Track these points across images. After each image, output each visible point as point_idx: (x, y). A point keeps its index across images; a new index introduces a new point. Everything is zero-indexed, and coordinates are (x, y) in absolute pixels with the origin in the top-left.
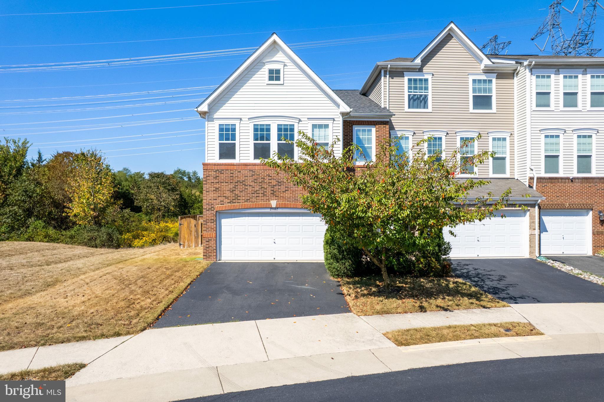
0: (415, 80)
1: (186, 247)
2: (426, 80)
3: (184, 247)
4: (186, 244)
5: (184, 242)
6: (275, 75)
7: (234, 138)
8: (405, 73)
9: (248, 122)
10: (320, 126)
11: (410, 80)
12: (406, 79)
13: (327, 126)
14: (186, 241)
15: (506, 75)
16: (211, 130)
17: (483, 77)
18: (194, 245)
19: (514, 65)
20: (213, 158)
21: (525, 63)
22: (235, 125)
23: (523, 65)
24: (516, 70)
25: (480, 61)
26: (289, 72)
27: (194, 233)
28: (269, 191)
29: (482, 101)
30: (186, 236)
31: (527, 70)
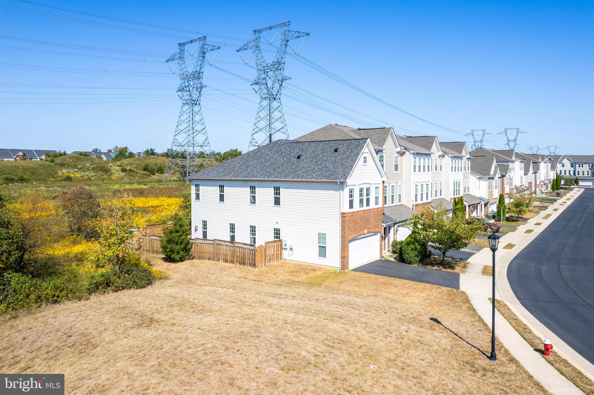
0: (381, 156)
2: (384, 156)
3: (258, 268)
4: (259, 265)
5: (258, 264)
6: (365, 160)
7: (353, 197)
8: (379, 152)
9: (357, 187)
10: (377, 188)
12: (379, 155)
13: (379, 187)
15: (402, 154)
16: (346, 192)
17: (396, 155)
18: (264, 265)
19: (405, 151)
20: (346, 209)
21: (412, 152)
22: (353, 189)
23: (409, 152)
24: (405, 152)
25: (396, 147)
26: (369, 158)
27: (264, 256)
28: (364, 225)
29: (396, 167)
30: (259, 259)
31: (412, 155)
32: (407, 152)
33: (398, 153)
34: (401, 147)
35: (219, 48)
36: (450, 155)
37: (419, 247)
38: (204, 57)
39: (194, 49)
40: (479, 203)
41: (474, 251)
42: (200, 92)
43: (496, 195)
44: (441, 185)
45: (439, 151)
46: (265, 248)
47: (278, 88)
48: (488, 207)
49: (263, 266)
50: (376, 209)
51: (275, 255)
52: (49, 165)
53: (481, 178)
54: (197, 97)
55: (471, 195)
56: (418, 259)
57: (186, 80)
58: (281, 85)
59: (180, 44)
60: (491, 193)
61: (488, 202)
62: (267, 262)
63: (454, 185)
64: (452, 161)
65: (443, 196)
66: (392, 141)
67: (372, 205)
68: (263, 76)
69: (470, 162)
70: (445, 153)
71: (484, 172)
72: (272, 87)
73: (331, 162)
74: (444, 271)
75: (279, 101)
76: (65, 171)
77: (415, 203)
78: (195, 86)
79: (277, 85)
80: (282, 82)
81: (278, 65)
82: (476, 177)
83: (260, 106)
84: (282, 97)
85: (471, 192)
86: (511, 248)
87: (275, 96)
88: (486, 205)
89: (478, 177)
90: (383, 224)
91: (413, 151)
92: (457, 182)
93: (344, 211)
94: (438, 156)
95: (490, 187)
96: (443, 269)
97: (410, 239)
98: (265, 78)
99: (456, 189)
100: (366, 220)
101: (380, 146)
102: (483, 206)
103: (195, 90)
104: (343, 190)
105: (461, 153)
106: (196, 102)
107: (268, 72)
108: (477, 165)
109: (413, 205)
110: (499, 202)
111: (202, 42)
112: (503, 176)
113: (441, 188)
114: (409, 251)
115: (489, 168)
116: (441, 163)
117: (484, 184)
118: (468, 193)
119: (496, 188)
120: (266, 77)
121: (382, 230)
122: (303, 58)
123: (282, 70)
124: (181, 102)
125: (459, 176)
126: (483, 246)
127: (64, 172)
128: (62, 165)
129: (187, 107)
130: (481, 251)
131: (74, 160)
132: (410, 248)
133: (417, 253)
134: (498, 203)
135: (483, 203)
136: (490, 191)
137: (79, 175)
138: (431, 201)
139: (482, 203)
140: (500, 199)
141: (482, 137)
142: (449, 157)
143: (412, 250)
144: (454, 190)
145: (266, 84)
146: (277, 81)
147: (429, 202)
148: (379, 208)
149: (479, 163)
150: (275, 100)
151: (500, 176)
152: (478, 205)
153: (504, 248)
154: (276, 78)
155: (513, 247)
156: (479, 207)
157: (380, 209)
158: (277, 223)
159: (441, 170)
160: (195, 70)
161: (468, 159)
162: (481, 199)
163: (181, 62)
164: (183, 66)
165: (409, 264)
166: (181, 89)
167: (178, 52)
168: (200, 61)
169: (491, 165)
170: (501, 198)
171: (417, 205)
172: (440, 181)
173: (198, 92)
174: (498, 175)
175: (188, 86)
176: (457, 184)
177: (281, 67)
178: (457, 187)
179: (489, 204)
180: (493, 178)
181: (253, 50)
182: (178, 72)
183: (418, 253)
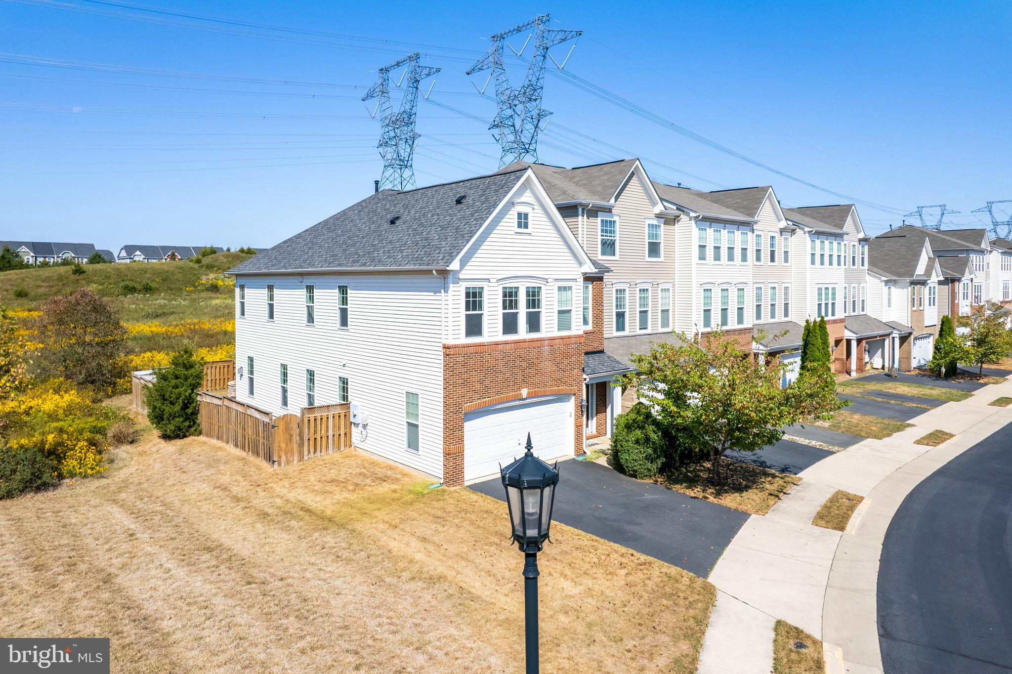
0: (606, 221)
1: (283, 465)
2: (614, 222)
3: (280, 465)
4: (283, 459)
5: (280, 457)
6: (523, 221)
7: (481, 308)
8: (599, 213)
9: (496, 284)
10: (565, 289)
11: (602, 221)
12: (599, 219)
13: (570, 288)
14: (283, 454)
15: (671, 220)
16: (456, 295)
17: (655, 222)
18: (296, 458)
19: (678, 213)
20: (459, 337)
21: (692, 214)
22: (482, 288)
23: (688, 215)
24: (678, 217)
25: (654, 204)
26: (536, 217)
27: (296, 438)
28: (520, 377)
29: (654, 249)
30: (283, 446)
31: (693, 221)
32: (683, 217)
33: (659, 216)
34: (665, 204)
35: (438, 70)
36: (807, 229)
37: (654, 436)
38: (417, 88)
39: (400, 77)
40: (888, 335)
41: (834, 445)
42: (411, 147)
43: (932, 317)
44: (786, 294)
45: (779, 220)
46: (299, 420)
47: (532, 131)
48: (910, 343)
49: (296, 462)
50: (562, 338)
51: (331, 437)
52: (191, 268)
53: (895, 282)
54: (407, 154)
55: (869, 318)
56: (654, 467)
57: (391, 128)
58: (536, 127)
59: (382, 70)
60: (918, 315)
61: (910, 334)
62: (306, 453)
63: (820, 294)
64: (813, 241)
65: (792, 317)
66: (640, 189)
67: (549, 328)
68: (509, 112)
69: (866, 247)
70: (795, 223)
71: (902, 270)
72: (520, 130)
73: (440, 226)
74: (712, 503)
75: (535, 154)
76: (212, 276)
77: (702, 329)
78: (403, 137)
79: (530, 127)
80: (539, 121)
81: (531, 92)
82: (880, 279)
83: (502, 163)
84: (539, 147)
85: (870, 312)
86: (936, 444)
87: (527, 146)
88: (904, 339)
89: (884, 279)
90: (585, 376)
91: (696, 212)
92: (827, 289)
93: (450, 342)
94: (778, 230)
95: (915, 301)
96: (711, 499)
97: (633, 416)
98: (511, 116)
99: (823, 303)
100: (524, 364)
101: (604, 199)
102: (897, 341)
103: (402, 143)
104: (446, 292)
105: (841, 227)
106: (406, 162)
107: (516, 106)
108: (886, 255)
109: (697, 334)
110: (941, 335)
111: (414, 63)
112: (950, 281)
113: (786, 299)
114: (630, 444)
115: (914, 261)
116: (786, 246)
117: (901, 295)
118: (862, 313)
119: (932, 302)
120: (513, 113)
121: (580, 390)
122: (574, 77)
123: (538, 101)
124: (382, 163)
125: (835, 276)
126: (863, 434)
127: (209, 278)
128: (210, 267)
129: (390, 171)
130: (852, 449)
131: (231, 259)
132: (632, 437)
133: (650, 451)
134: (937, 336)
135: (896, 334)
136: (914, 309)
137: (231, 283)
138: (751, 326)
139: (894, 335)
140: (941, 328)
141: (939, 217)
142: (805, 233)
143: (637, 442)
144: (820, 305)
145: (513, 126)
146: (529, 119)
147: (745, 329)
148: (569, 337)
149: (892, 251)
150: (528, 152)
151: (942, 278)
152: (884, 340)
153: (918, 442)
154: (528, 114)
155: (945, 440)
156: (887, 342)
157: (573, 340)
158: (344, 365)
159: (786, 261)
160: (403, 109)
161: (860, 240)
162: (892, 326)
163: (383, 100)
164: (387, 104)
165: (631, 476)
166: (383, 144)
167: (380, 82)
168: (410, 95)
169: (917, 256)
170: (946, 327)
171: (706, 335)
172: (784, 285)
173: (407, 146)
174: (936, 277)
175: (395, 137)
176: (826, 293)
177: (537, 94)
178: (827, 299)
179: (912, 337)
180: (923, 283)
181: (491, 70)
182: (378, 116)
183: (655, 450)
